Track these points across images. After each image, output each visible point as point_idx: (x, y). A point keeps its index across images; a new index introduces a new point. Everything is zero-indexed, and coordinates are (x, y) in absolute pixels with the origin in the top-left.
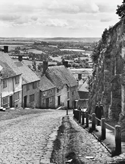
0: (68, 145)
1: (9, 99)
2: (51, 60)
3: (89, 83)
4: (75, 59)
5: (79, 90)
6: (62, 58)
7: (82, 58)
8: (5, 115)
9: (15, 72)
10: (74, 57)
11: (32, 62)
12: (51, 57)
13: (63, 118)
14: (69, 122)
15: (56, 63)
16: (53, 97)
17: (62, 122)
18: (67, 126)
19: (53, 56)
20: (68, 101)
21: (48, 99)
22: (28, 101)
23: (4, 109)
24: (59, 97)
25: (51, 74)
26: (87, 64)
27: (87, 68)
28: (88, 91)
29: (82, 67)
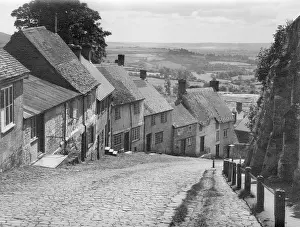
0: (199, 216)
1: (123, 137)
2: (195, 78)
3: (251, 118)
4: (234, 78)
5: (237, 129)
6: (212, 76)
7: (244, 78)
8: (115, 162)
9: (134, 95)
10: (231, 75)
11: (163, 81)
12: (195, 74)
13: (206, 172)
14: (213, 179)
15: (202, 84)
16: (193, 138)
17: (202, 179)
18: (207, 185)
19: (199, 73)
20: (218, 146)
21: (185, 140)
22: (153, 142)
23: (115, 153)
24: (203, 138)
25: (191, 101)
26: (253, 87)
27: (252, 93)
28: (248, 130)
29: (245, 92)
